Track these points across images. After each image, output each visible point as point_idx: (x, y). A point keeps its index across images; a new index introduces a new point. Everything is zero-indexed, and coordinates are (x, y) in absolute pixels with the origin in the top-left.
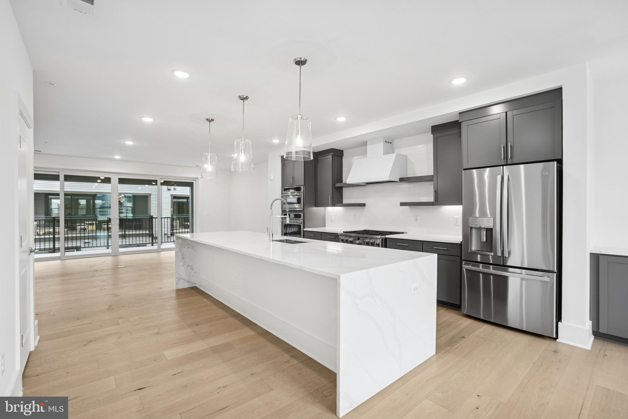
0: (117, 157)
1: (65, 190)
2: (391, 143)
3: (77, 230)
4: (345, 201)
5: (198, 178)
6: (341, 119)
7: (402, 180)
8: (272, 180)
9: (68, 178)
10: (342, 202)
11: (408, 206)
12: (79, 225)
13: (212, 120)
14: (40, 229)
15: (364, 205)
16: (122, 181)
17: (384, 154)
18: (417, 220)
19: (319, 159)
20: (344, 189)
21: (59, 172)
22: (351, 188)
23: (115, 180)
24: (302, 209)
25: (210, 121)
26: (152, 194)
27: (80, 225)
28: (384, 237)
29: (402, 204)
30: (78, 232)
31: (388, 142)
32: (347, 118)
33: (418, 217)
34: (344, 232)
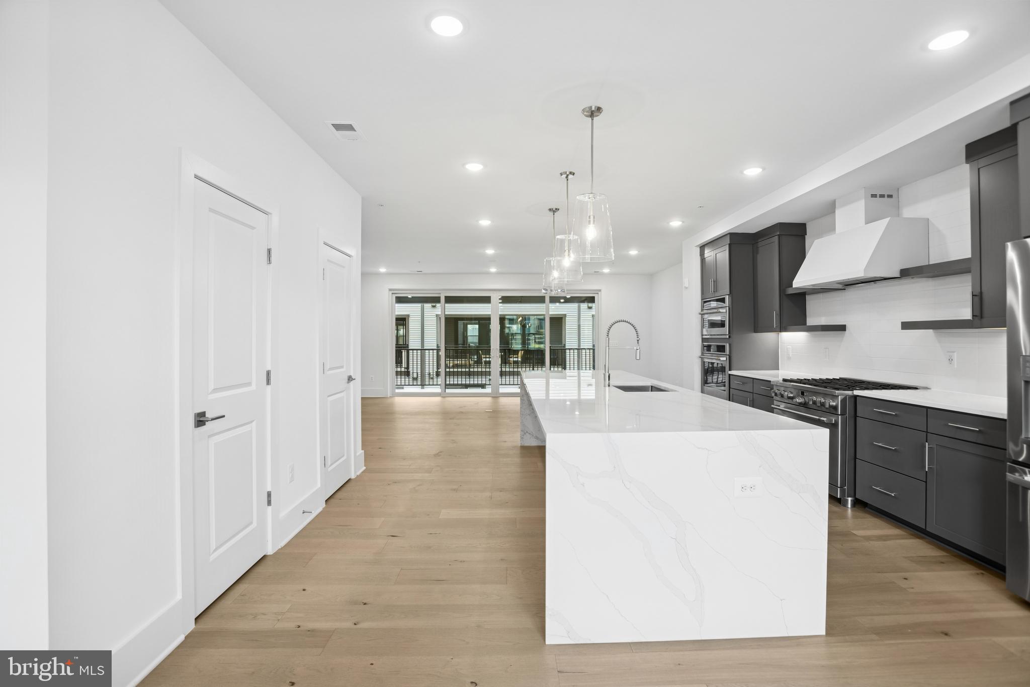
0: (493, 270)
1: (446, 313)
2: (890, 196)
3: (482, 363)
4: (810, 321)
5: (600, 290)
6: (753, 172)
7: (905, 273)
8: (687, 288)
9: (450, 300)
10: (804, 322)
11: (931, 330)
12: (484, 358)
13: (557, 209)
14: (450, 361)
15: (842, 328)
16: (506, 300)
17: (866, 223)
18: (951, 360)
19: (760, 244)
20: (808, 297)
21: (440, 293)
22: (821, 295)
23: (496, 298)
24: (727, 337)
25: (554, 211)
26: (567, 314)
27: (486, 358)
28: (849, 393)
29: (906, 326)
30: (483, 366)
31: (882, 196)
32: (764, 169)
33: (955, 353)
34: (785, 380)
